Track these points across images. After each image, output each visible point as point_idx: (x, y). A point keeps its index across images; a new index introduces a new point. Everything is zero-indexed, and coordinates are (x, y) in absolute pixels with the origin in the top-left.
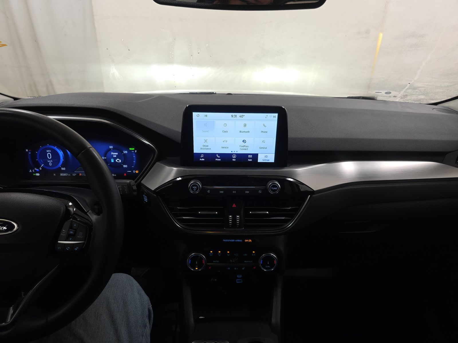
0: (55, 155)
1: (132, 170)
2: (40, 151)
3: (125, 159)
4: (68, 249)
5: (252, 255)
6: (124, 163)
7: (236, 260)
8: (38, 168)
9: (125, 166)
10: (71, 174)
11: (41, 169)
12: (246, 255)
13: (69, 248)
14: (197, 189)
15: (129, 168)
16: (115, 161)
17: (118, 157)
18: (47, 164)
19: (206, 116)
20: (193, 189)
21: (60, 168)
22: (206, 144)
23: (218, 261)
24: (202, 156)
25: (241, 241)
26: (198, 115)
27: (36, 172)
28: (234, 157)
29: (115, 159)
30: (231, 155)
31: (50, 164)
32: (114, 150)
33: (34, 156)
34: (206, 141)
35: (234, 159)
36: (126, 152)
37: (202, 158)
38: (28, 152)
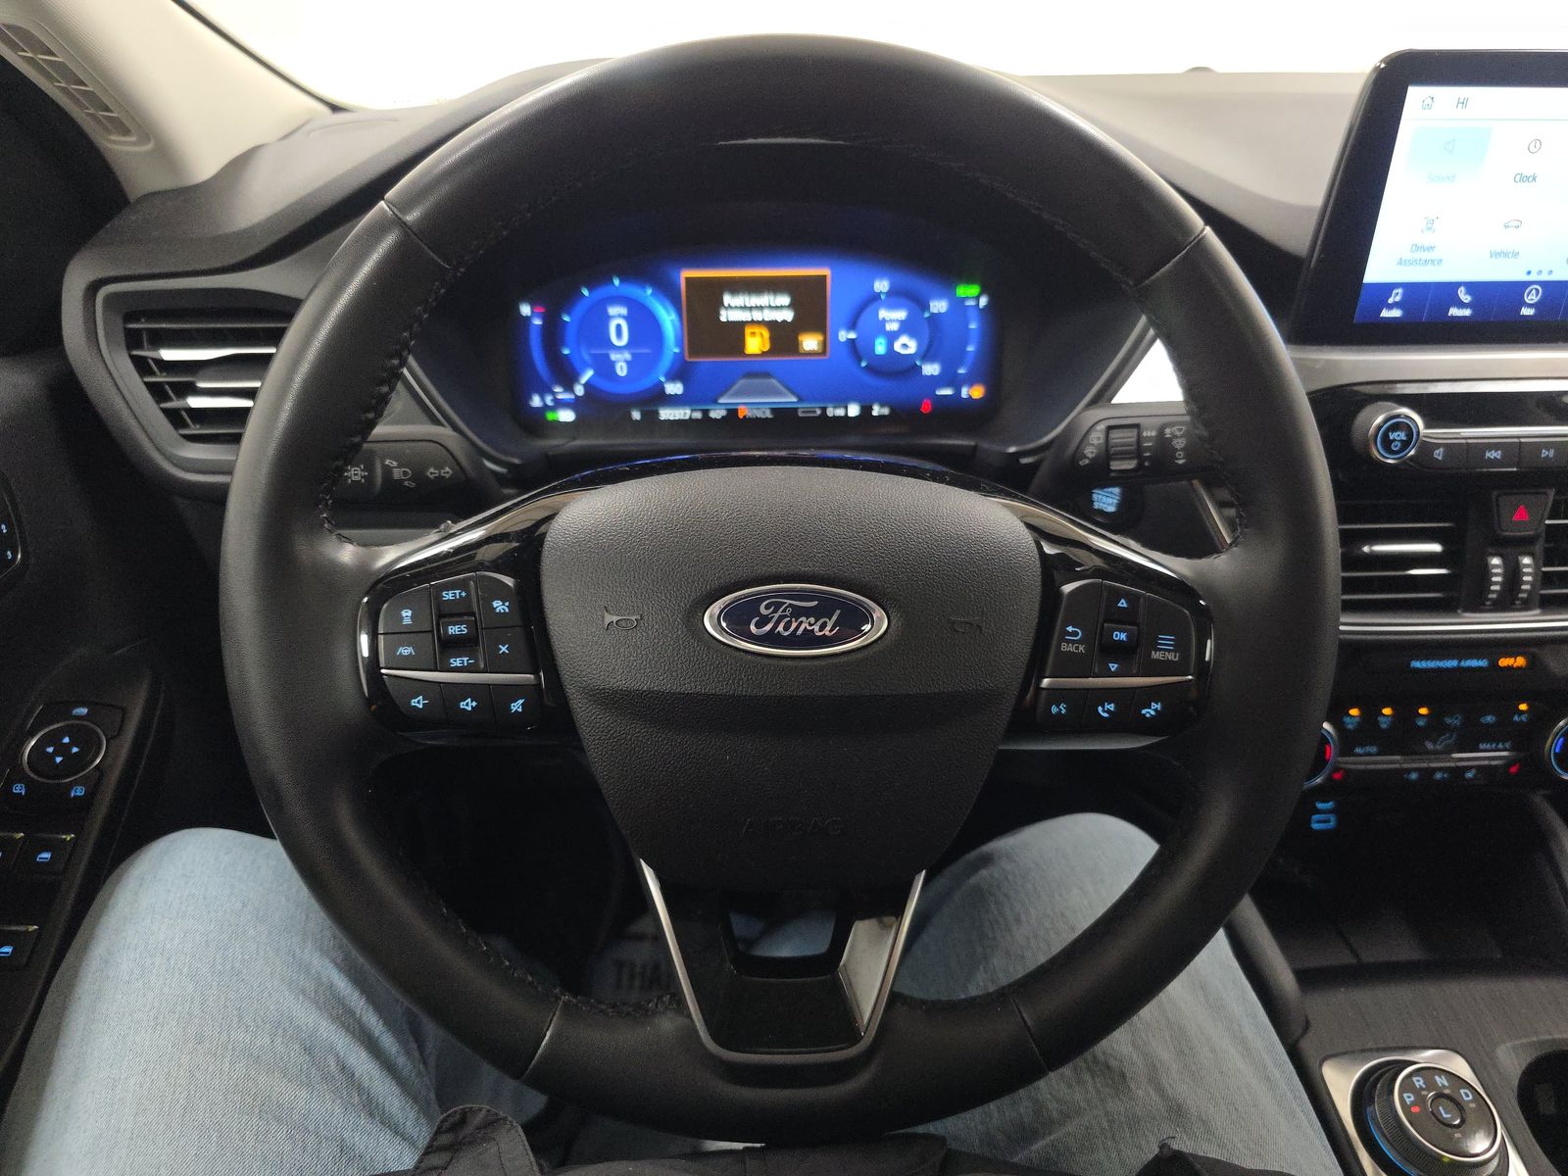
0: (644, 327)
1: (956, 382)
2: (580, 309)
3: (935, 337)
4: (1108, 711)
5: (1516, 718)
6: (927, 355)
7: (1448, 741)
8: (569, 388)
9: (931, 369)
10: (706, 412)
11: (579, 390)
12: (1490, 719)
13: (1112, 707)
14: (1406, 444)
15: (949, 378)
16: (890, 346)
17: (906, 327)
18: (605, 367)
19: (1463, 103)
20: (1387, 443)
21: (660, 387)
22: (1426, 239)
23: (1373, 749)
24: (1396, 296)
25: (1483, 663)
26: (1429, 101)
27: (559, 404)
28: (1532, 298)
29: (892, 337)
30: (1521, 287)
31: (622, 370)
32: (896, 296)
33: (553, 334)
34: (1430, 225)
35: (1530, 306)
36: (939, 306)
37: (1390, 307)
38: (527, 319)
